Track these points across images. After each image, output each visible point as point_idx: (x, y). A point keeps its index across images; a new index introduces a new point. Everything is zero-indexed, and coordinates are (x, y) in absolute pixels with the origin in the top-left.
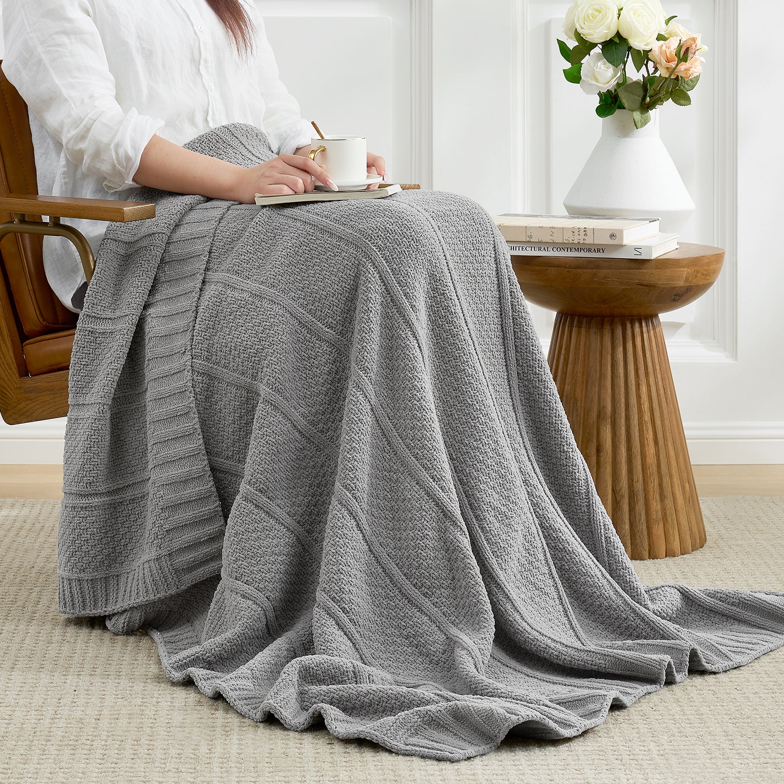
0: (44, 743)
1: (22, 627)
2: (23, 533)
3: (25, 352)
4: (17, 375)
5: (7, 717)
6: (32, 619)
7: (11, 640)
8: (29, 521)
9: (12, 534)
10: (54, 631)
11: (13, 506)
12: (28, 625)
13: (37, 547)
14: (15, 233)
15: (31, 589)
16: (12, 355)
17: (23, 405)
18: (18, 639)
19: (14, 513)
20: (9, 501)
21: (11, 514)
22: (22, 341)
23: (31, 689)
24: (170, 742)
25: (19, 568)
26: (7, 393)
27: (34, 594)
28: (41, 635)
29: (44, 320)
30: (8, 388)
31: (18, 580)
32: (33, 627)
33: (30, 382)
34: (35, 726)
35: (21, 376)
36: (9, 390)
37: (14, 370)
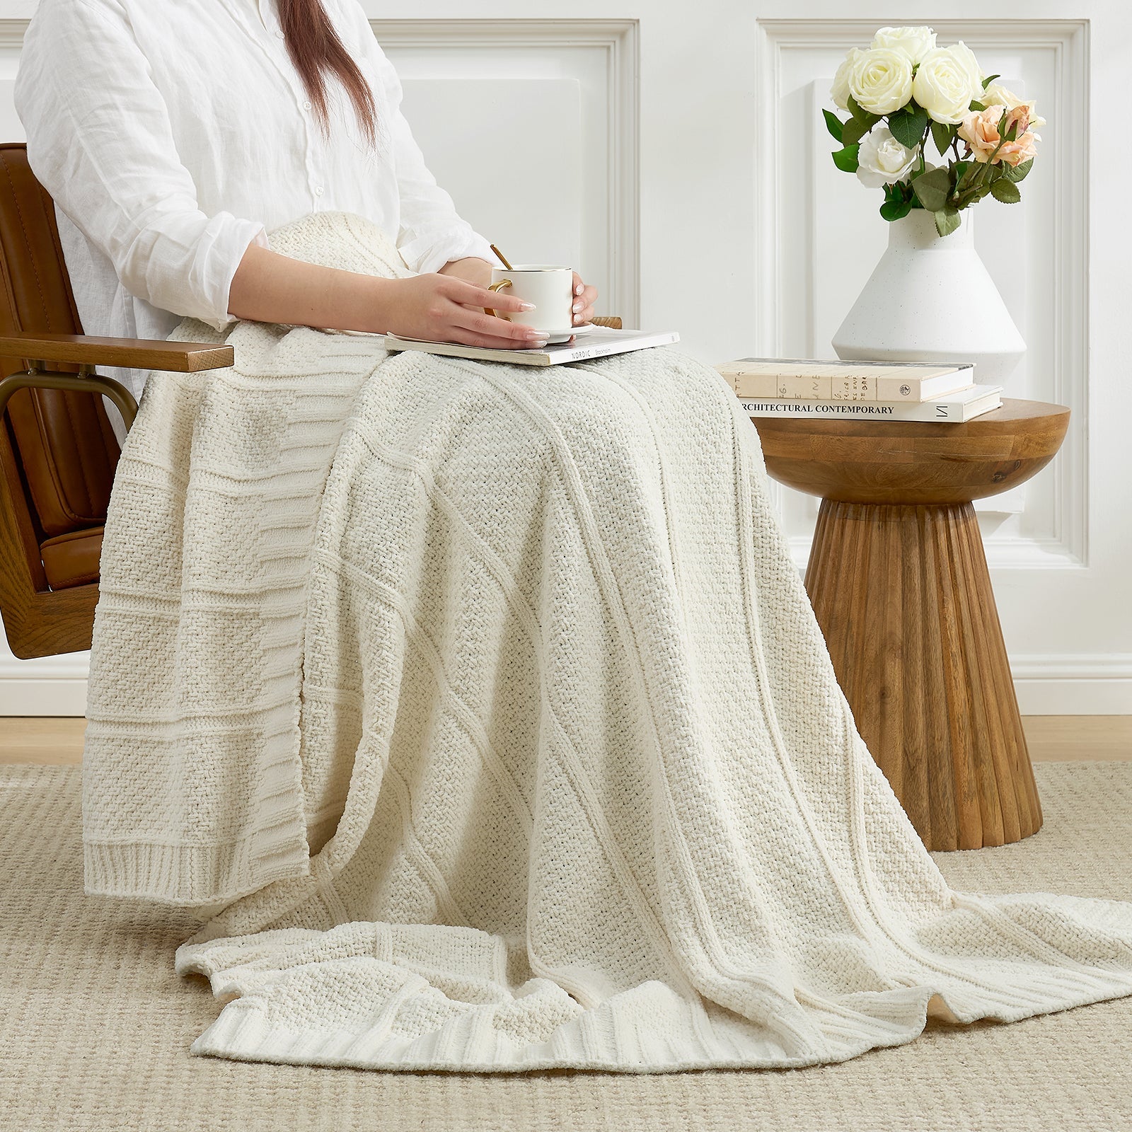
0: (71, 1110)
1: (39, 946)
2: (40, 813)
3: (43, 556)
4: (32, 588)
5: (16, 1073)
6: (53, 934)
7: (23, 964)
8: (49, 796)
9: (24, 814)
10: (85, 952)
11: (25, 774)
12: (48, 943)
13: (60, 833)
14: (30, 388)
15: (52, 892)
16: (24, 560)
17: (40, 631)
18: (33, 963)
19: (28, 784)
20: (20, 767)
21: (23, 785)
22: (40, 542)
23: (52, 1034)
25: (35, 862)
26: (18, 615)
27: (56, 899)
28: (66, 957)
29: (72, 512)
30: (18, 608)
31: (32, 880)
32: (54, 946)
33: (52, 598)
34: (57, 1085)
35: (38, 590)
36: (21, 611)
37: (27, 581)
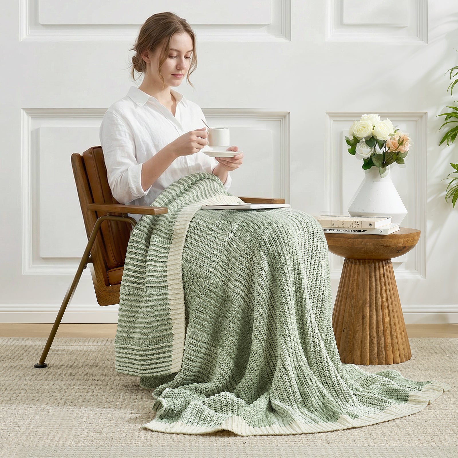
0: (116, 443)
1: (106, 393)
2: (107, 353)
3: (108, 275)
4: (105, 285)
5: (100, 432)
6: (111, 389)
7: (102, 399)
8: (109, 348)
9: (102, 353)
10: (120, 395)
11: (102, 341)
12: (109, 392)
13: (113, 359)
14: (107, 220)
15: (111, 377)
16: (102, 276)
17: (107, 298)
18: (105, 398)
19: (103, 344)
20: (101, 339)
21: (102, 344)
22: (107, 271)
23: (110, 419)
24: (172, 442)
25: (105, 367)
26: (100, 293)
27: (112, 379)
28: (115, 396)
29: (117, 261)
30: (101, 291)
31: (104, 373)
32: (111, 393)
33: (110, 288)
34: (112, 435)
35: (106, 285)
36: (101, 292)
37: (103, 282)
